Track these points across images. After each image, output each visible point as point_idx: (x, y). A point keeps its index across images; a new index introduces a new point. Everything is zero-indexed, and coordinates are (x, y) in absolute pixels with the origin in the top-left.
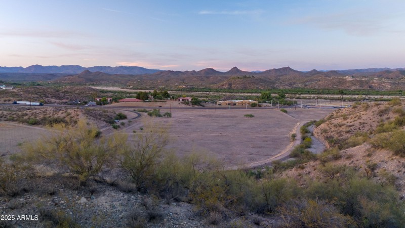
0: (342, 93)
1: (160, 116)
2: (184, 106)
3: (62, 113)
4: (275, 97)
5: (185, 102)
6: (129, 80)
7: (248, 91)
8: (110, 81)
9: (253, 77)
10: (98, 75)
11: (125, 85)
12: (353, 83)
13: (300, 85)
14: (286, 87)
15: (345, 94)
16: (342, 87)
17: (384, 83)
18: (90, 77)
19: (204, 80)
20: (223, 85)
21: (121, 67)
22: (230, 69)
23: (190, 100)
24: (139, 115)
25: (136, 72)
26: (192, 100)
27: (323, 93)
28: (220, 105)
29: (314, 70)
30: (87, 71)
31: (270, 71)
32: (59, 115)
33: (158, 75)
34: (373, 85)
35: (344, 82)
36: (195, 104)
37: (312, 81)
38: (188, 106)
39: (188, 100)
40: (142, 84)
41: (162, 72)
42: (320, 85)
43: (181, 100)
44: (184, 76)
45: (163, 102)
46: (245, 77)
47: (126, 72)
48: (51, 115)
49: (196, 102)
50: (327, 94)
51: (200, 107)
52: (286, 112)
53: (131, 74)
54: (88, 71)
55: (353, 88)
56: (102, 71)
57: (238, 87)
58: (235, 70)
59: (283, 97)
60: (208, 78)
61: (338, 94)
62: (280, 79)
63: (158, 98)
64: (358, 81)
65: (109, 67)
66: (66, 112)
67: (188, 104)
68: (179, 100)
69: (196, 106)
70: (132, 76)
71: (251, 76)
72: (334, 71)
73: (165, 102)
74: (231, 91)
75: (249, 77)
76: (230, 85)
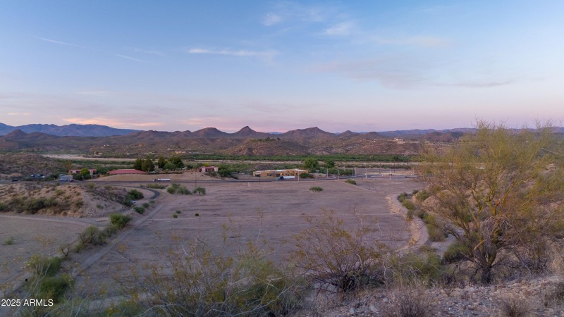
0: (397, 159)
1: (187, 193)
2: (208, 178)
3: (48, 192)
4: (322, 166)
5: (210, 172)
6: (92, 145)
7: (277, 158)
8: (61, 146)
9: (279, 139)
10: (37, 137)
11: (86, 152)
12: (405, 147)
13: (340, 150)
14: (324, 152)
15: (402, 161)
16: (393, 153)
17: (441, 146)
18: (24, 140)
19: (208, 144)
20: (240, 151)
21: (73, 126)
22: (239, 129)
23: (216, 169)
24: (157, 194)
25: (97, 133)
26: (219, 169)
27: (374, 160)
28: (258, 176)
29: (349, 132)
30: (19, 132)
31: (293, 132)
32: (42, 195)
33: (134, 136)
34: (429, 149)
35: (395, 145)
36: (225, 176)
37: (354, 144)
38: (214, 179)
39: (213, 170)
40: (114, 150)
41: (140, 133)
42: (365, 150)
43: (204, 169)
44: (175, 139)
45: (177, 173)
46: (268, 139)
47: (81, 133)
48: (26, 195)
49: (226, 173)
50: (380, 161)
51: (232, 179)
52: (354, 183)
53: (90, 135)
54: (20, 130)
55: (407, 153)
56: (42, 131)
57: (261, 153)
58: (247, 131)
59: (333, 165)
60: (213, 140)
61: (393, 161)
62: (309, 143)
63: (168, 168)
64: (411, 145)
65: (53, 126)
66: (53, 190)
67: (214, 175)
68: (201, 170)
69: (227, 179)
70: (93, 138)
71: (276, 138)
72: (375, 132)
73: (181, 173)
74: (253, 158)
75: (273, 140)
76: (250, 149)
